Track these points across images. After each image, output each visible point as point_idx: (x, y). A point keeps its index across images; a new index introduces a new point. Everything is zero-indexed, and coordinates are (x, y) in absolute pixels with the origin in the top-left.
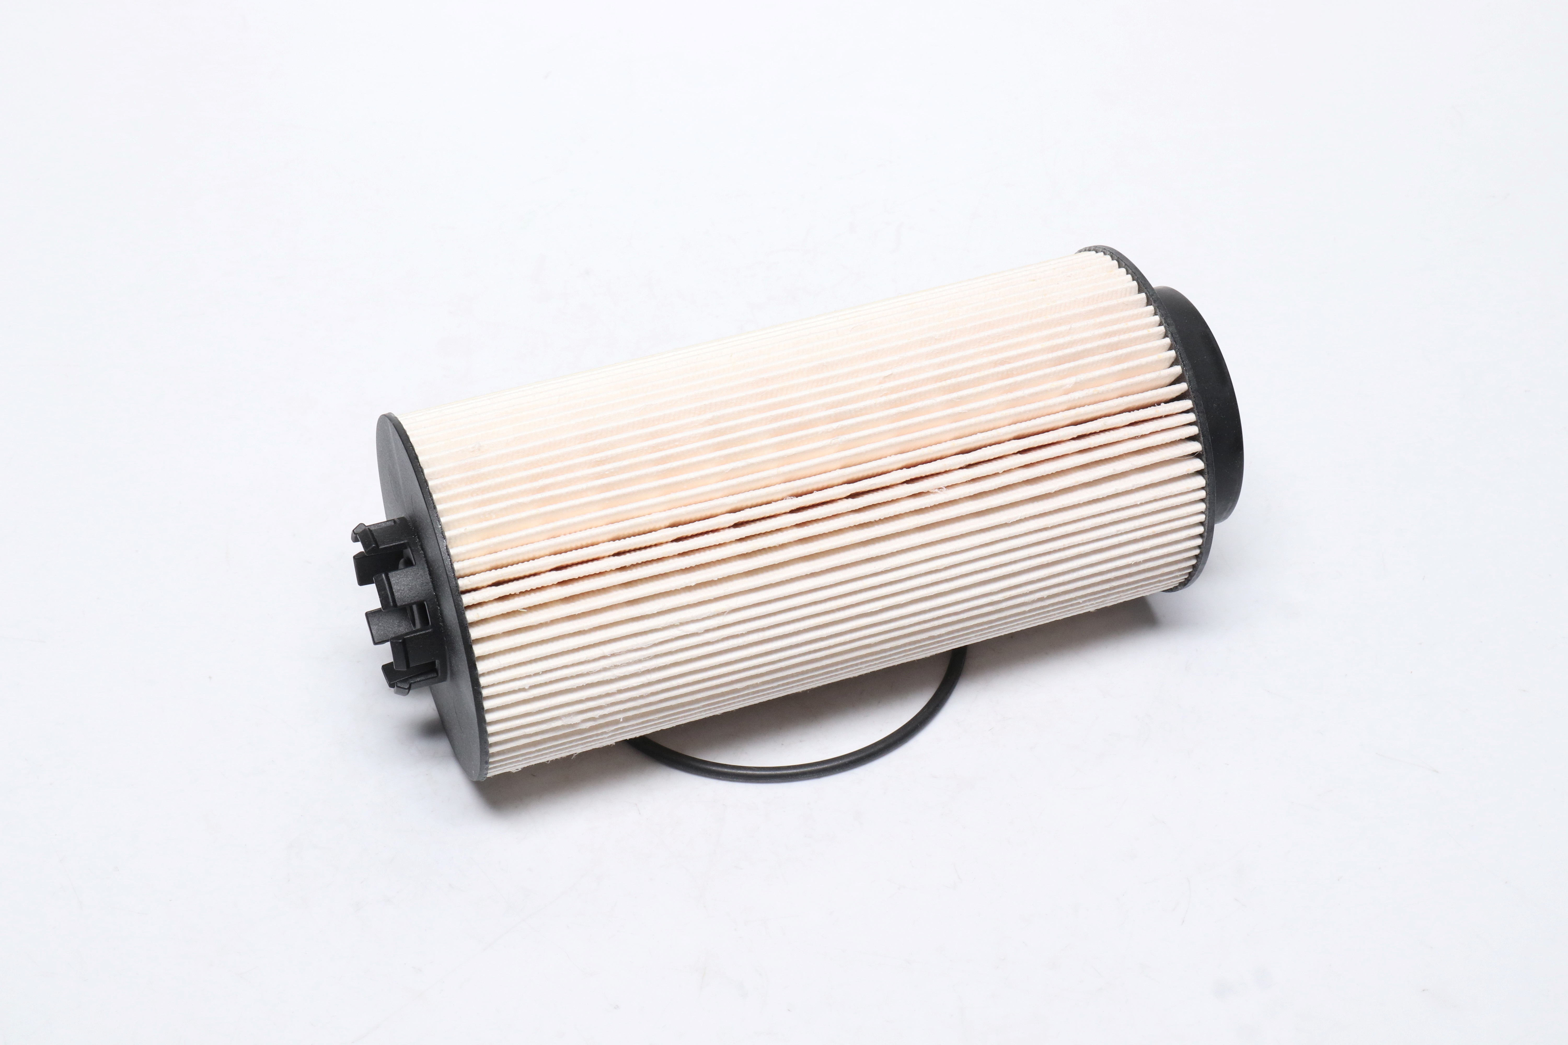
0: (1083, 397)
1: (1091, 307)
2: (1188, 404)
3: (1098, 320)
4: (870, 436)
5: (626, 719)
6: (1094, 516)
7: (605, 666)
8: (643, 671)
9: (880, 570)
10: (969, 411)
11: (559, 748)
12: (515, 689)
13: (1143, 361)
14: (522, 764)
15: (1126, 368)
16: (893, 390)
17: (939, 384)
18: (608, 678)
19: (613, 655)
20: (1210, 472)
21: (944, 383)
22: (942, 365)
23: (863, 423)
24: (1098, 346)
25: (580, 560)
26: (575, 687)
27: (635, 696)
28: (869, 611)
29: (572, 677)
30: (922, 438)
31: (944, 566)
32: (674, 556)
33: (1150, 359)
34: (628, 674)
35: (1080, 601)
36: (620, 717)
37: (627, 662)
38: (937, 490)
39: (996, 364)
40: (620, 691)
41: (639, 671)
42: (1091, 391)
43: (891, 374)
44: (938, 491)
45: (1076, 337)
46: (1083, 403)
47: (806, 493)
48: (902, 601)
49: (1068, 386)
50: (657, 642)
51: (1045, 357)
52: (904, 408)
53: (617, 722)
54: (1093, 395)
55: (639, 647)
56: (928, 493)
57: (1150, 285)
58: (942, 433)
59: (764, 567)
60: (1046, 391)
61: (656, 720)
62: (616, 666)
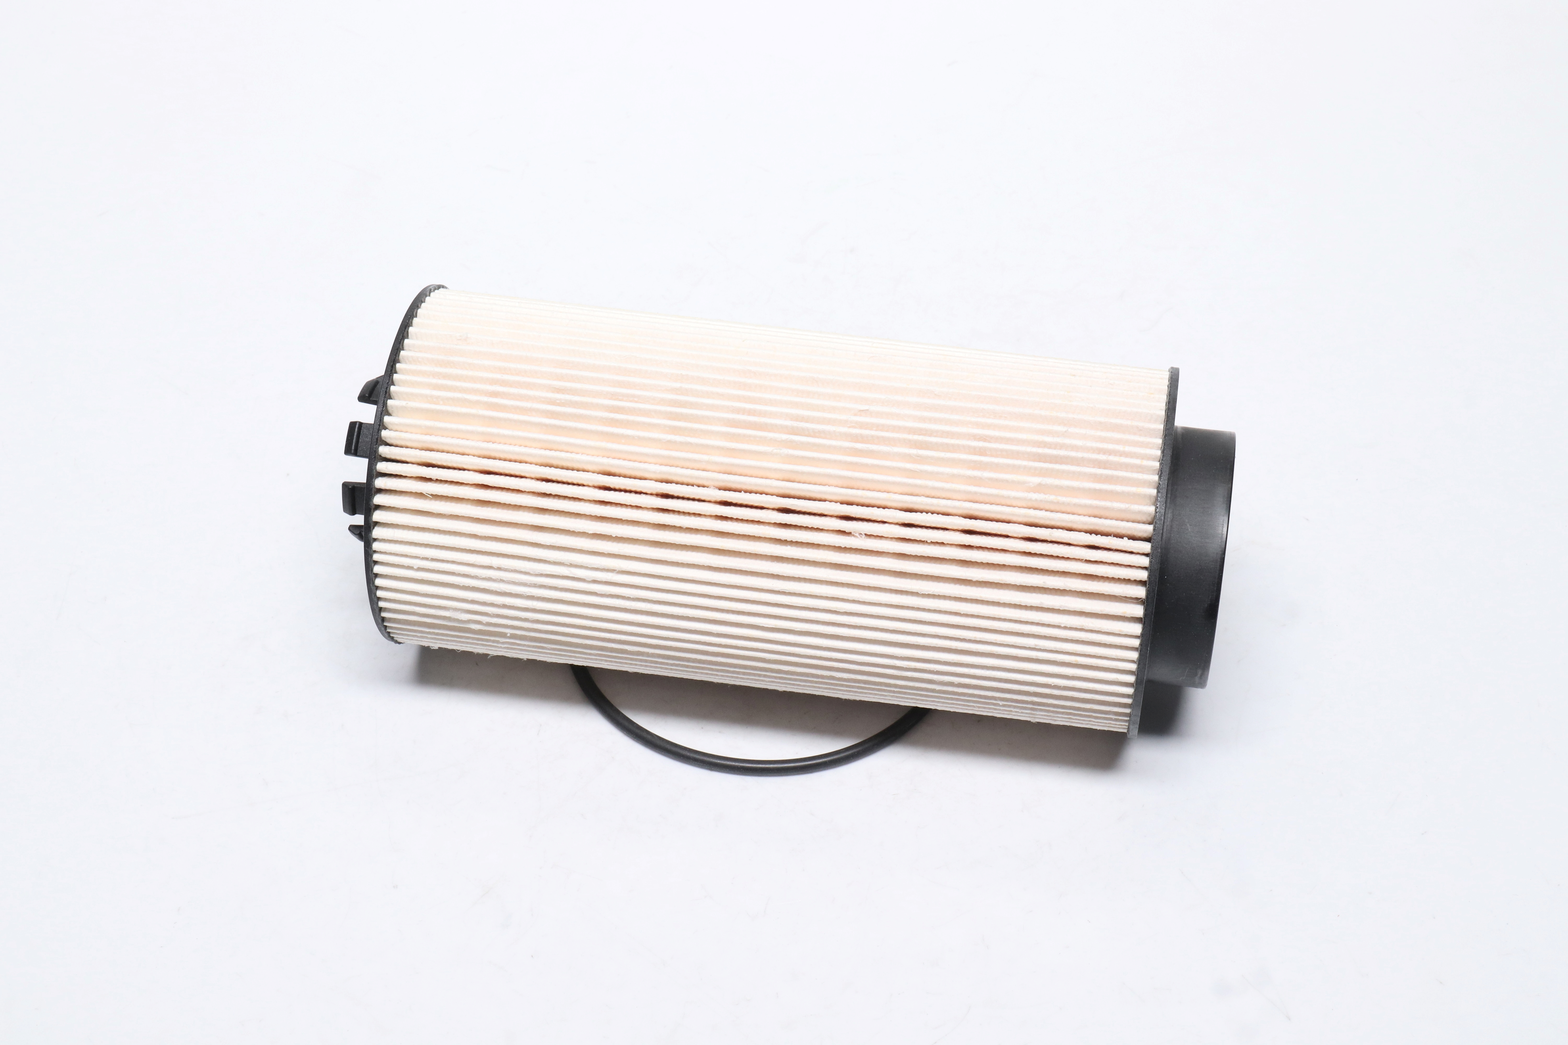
0: (1041, 501)
1: (1102, 419)
2: (1147, 547)
3: (1099, 433)
4: (813, 459)
5: (513, 636)
6: (1016, 621)
7: (491, 576)
8: (528, 596)
9: (777, 589)
10: (921, 471)
11: (455, 639)
12: (404, 565)
13: (1119, 488)
14: (441, 643)
15: (1098, 488)
16: (862, 426)
17: (910, 437)
18: (494, 589)
19: (499, 569)
20: (1146, 623)
21: (916, 437)
22: (923, 419)
23: (814, 445)
24: (1082, 458)
25: (507, 472)
26: (461, 585)
27: (520, 616)
28: (761, 625)
29: (459, 575)
30: (862, 480)
31: (844, 611)
32: (589, 501)
33: (1133, 489)
34: (514, 593)
35: (1001, 703)
36: (509, 631)
37: (513, 580)
38: (857, 535)
39: (976, 437)
40: (504, 606)
41: (524, 594)
42: (1052, 498)
43: (867, 410)
44: (859, 536)
45: (1067, 441)
46: (1042, 507)
47: (735, 491)
48: (796, 629)
49: (1031, 484)
50: (545, 573)
51: (1029, 449)
52: (859, 446)
53: (503, 635)
54: (1052, 502)
55: (527, 571)
56: (849, 534)
57: (1174, 419)
58: (894, 483)
59: (663, 542)
60: (1007, 481)
61: (549, 649)
62: (502, 581)
